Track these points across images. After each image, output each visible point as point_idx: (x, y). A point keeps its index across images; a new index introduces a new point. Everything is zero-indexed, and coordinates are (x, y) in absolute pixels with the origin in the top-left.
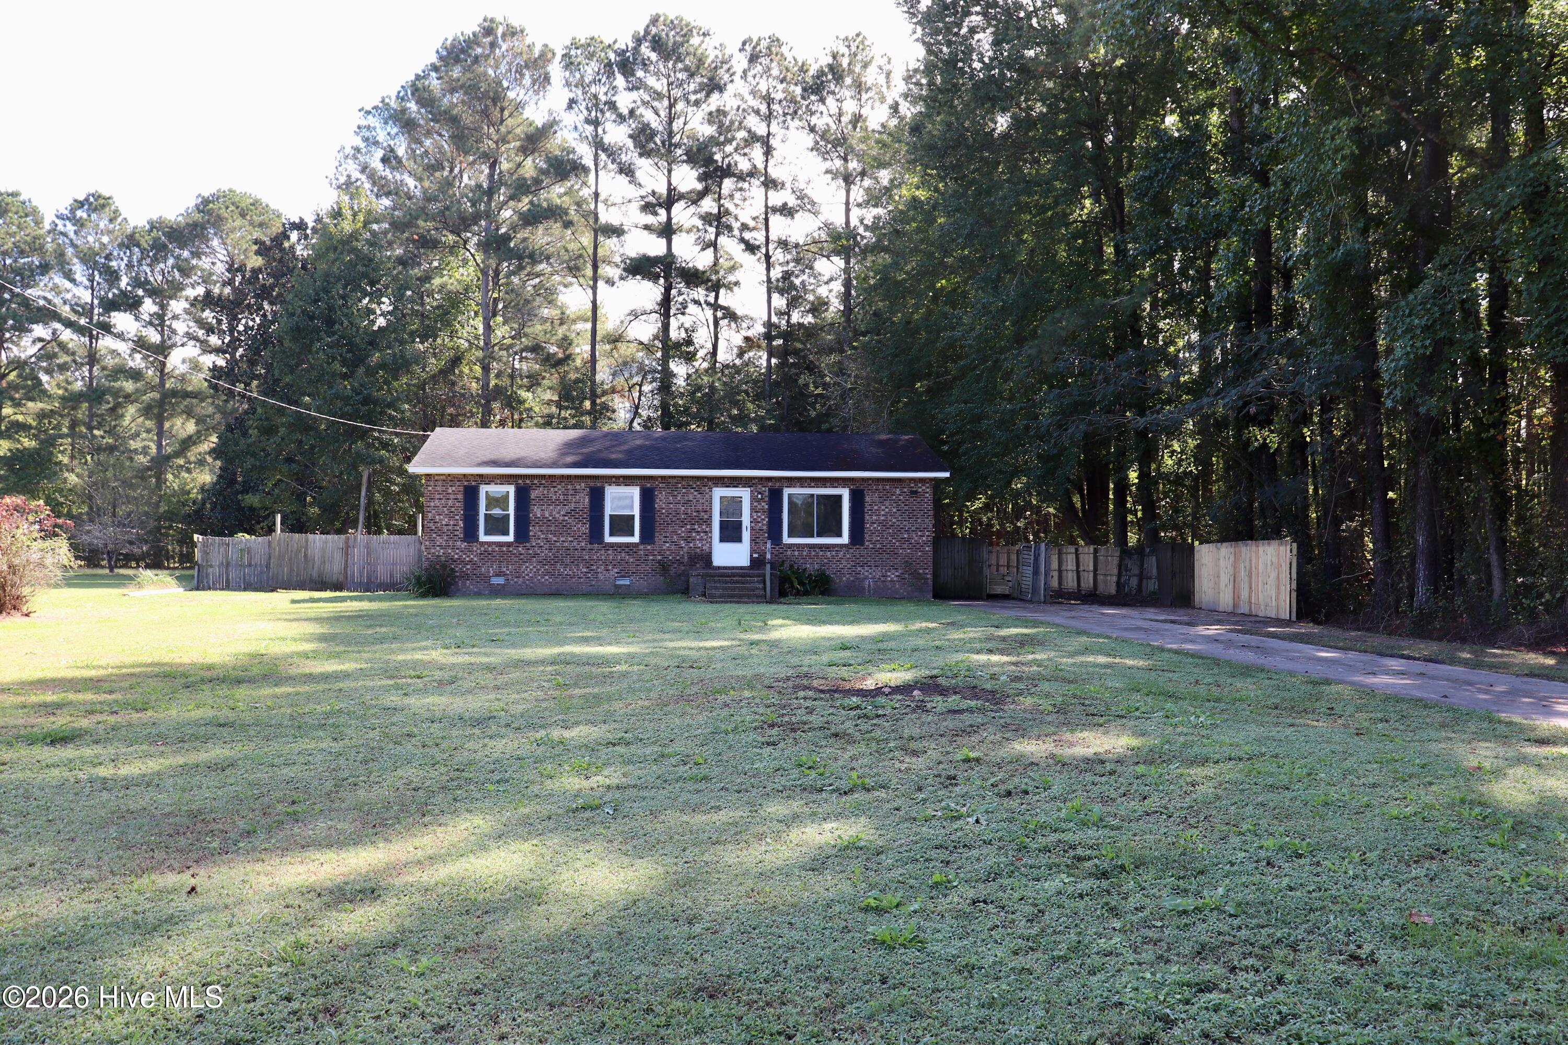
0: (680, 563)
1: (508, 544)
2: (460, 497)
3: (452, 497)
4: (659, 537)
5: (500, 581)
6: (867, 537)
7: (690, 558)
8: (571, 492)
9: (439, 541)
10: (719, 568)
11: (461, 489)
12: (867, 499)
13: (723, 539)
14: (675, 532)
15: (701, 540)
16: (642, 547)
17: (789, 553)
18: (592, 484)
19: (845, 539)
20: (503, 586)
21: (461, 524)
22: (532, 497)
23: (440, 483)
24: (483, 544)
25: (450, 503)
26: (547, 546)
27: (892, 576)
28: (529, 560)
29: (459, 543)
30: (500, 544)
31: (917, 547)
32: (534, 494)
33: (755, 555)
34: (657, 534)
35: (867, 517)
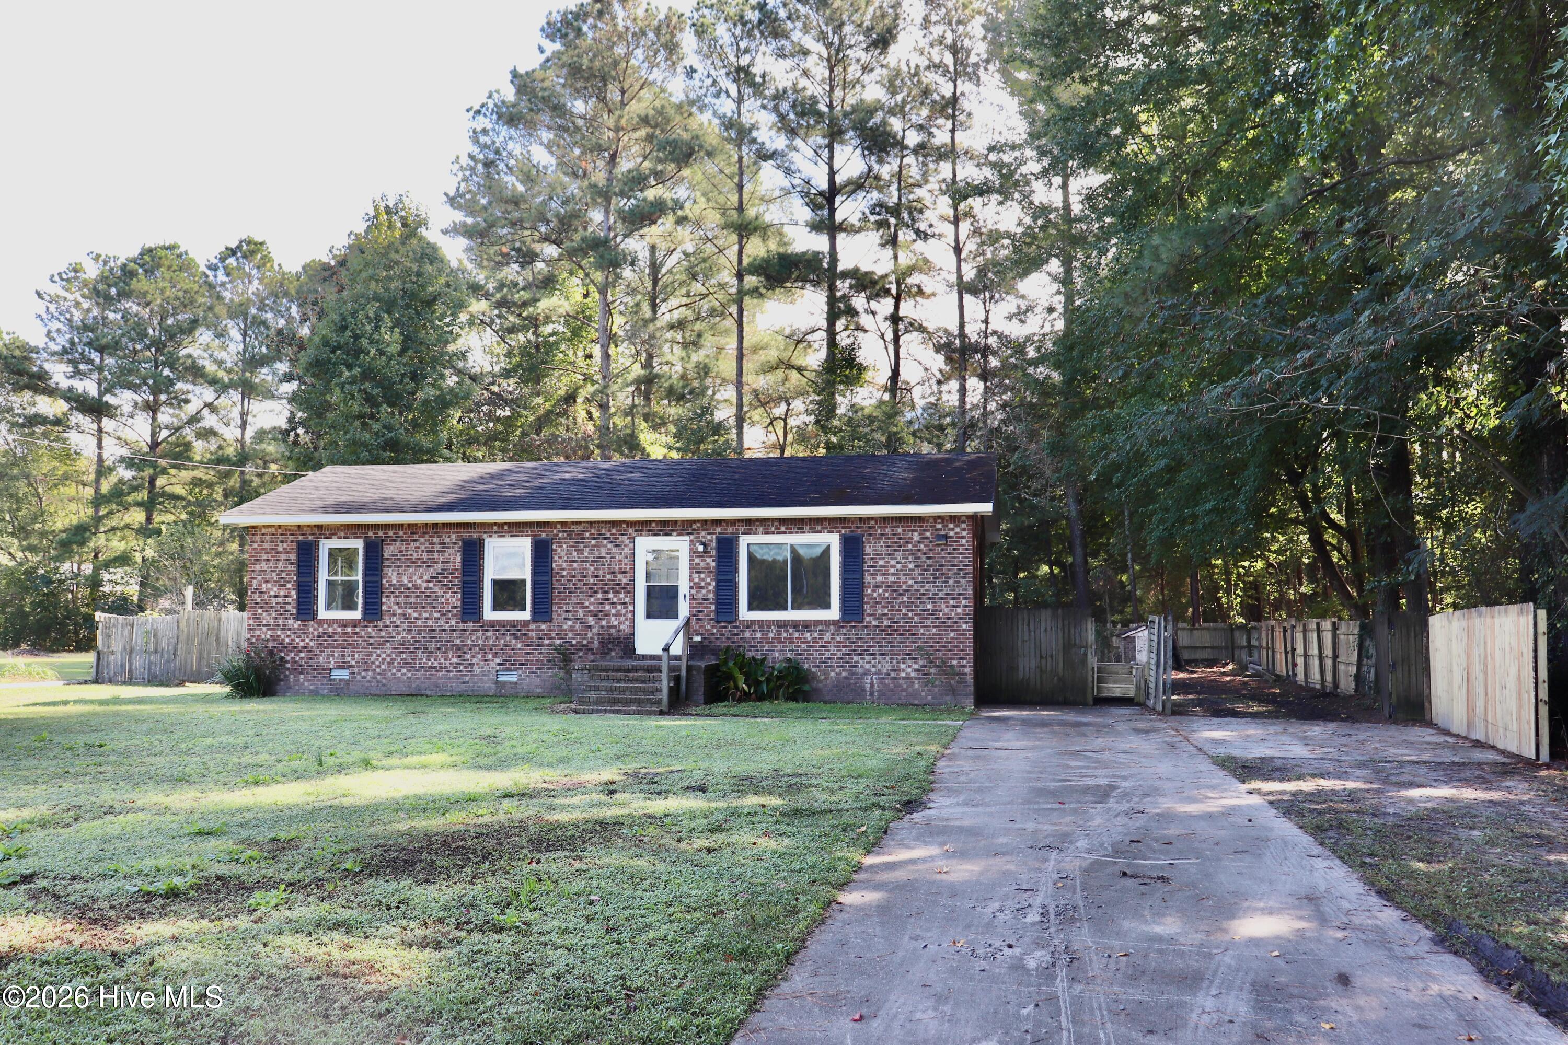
0: (588, 649)
1: (355, 624)
2: (293, 556)
3: (283, 556)
4: (558, 613)
5: (343, 675)
6: (868, 609)
7: (601, 642)
8: (438, 547)
9: (266, 619)
10: (644, 657)
11: (294, 545)
12: (868, 549)
13: (649, 616)
14: (580, 604)
15: (618, 615)
16: (533, 626)
17: (747, 634)
18: (466, 535)
19: (834, 613)
20: (347, 682)
21: (294, 594)
22: (386, 555)
23: (268, 538)
24: (321, 622)
25: (280, 565)
26: (405, 626)
27: (909, 669)
28: (381, 646)
29: (291, 622)
30: (343, 624)
31: (946, 624)
32: (388, 551)
33: (697, 639)
34: (555, 608)
35: (868, 578)
